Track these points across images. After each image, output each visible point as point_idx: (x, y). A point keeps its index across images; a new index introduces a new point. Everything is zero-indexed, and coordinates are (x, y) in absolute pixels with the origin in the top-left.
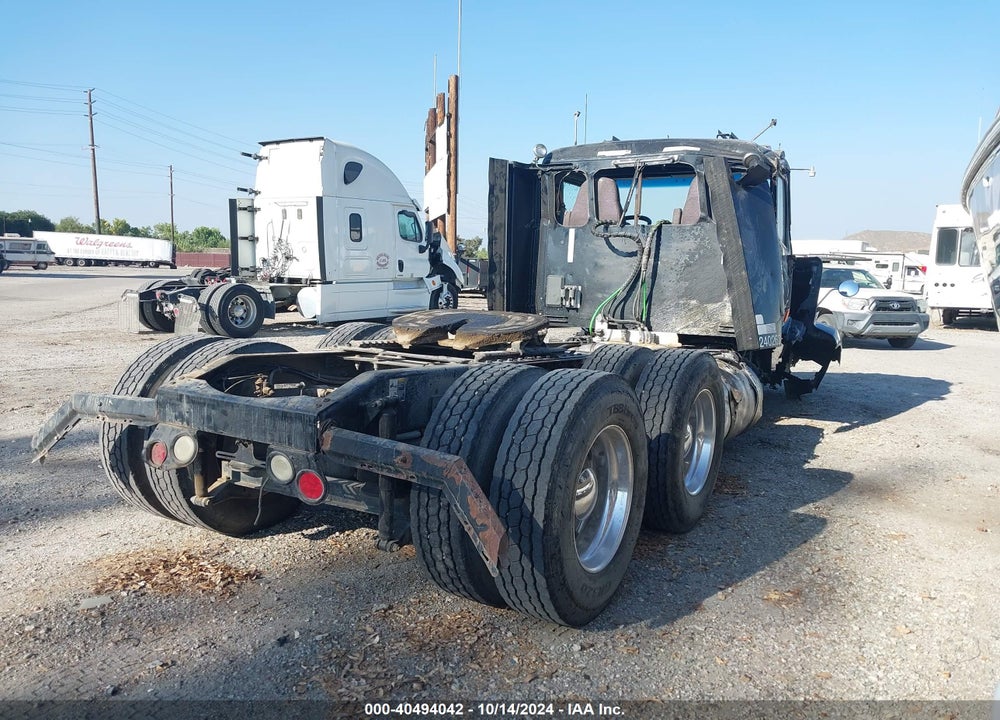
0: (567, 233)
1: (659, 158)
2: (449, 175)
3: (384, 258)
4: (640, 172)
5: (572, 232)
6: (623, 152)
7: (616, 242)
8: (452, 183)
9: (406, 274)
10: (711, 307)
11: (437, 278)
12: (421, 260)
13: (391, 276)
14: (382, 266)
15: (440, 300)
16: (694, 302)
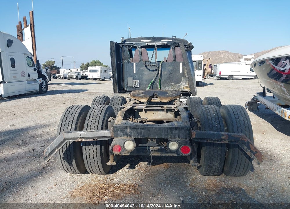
0: (133, 65)
1: (161, 43)
2: (33, 44)
3: (23, 73)
4: (156, 47)
5: (135, 64)
6: (149, 41)
7: (149, 67)
8: (34, 47)
9: (31, 78)
10: (178, 85)
11: (41, 79)
12: (35, 73)
13: (26, 79)
14: (23, 76)
15: (42, 86)
16: (173, 84)
